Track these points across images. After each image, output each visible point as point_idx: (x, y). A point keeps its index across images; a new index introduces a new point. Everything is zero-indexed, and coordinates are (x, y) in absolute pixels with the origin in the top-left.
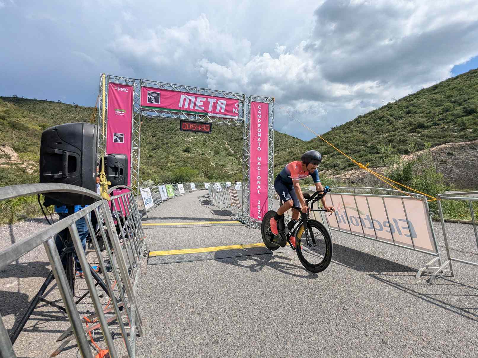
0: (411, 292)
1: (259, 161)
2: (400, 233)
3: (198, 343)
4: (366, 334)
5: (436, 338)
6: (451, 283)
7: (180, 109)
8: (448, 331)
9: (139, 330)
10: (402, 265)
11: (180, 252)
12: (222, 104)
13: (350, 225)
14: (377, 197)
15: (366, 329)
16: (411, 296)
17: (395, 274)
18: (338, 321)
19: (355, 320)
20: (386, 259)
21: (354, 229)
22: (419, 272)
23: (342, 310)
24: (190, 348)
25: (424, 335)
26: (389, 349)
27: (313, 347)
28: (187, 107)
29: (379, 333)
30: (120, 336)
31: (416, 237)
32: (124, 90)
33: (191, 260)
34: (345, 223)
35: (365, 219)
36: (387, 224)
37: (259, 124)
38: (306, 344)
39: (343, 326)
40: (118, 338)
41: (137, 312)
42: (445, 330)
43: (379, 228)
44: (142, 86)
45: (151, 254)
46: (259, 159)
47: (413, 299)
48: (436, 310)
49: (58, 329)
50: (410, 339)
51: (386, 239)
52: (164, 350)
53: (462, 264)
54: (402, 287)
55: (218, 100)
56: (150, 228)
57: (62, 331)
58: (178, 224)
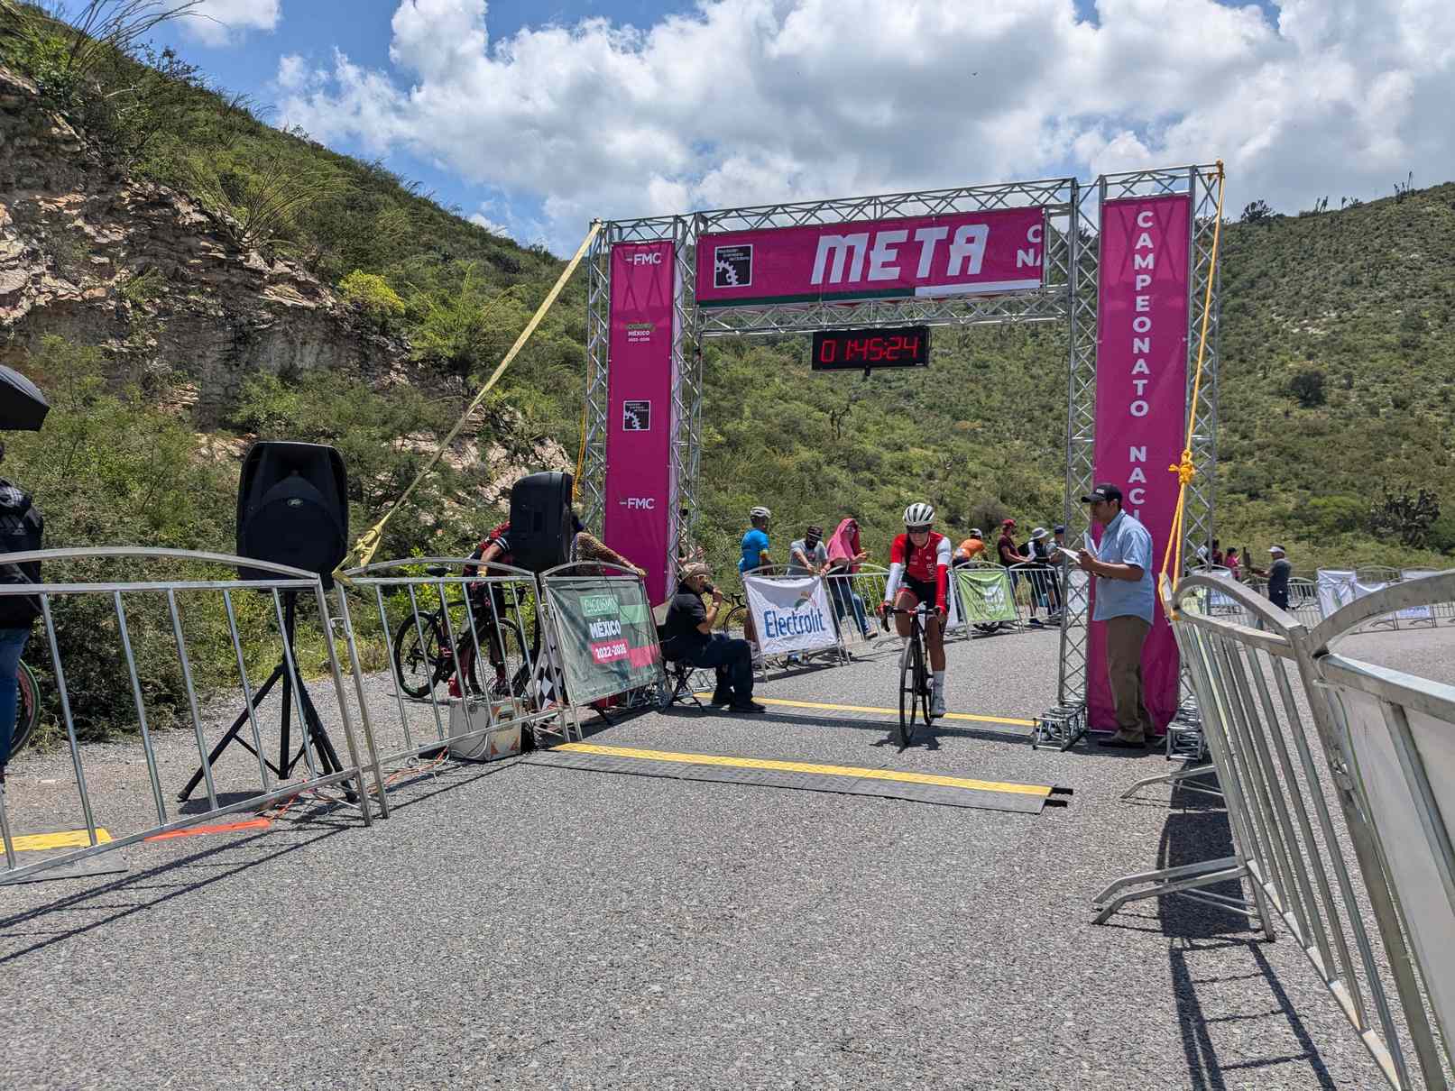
1: (1138, 463)
7: (815, 291)
12: (970, 240)
28: (838, 279)
32: (651, 259)
37: (1139, 299)
46: (1138, 454)
55: (956, 228)
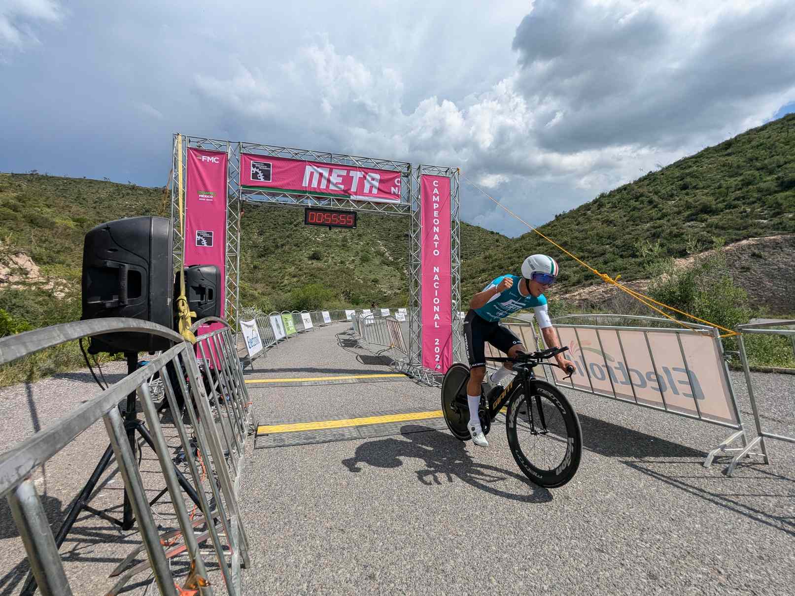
0: (695, 491)
1: (436, 273)
2: (676, 392)
3: (343, 579)
4: (623, 562)
5: (740, 569)
6: (765, 475)
7: (304, 189)
8: (761, 558)
9: (244, 557)
10: (680, 445)
11: (307, 426)
12: (373, 179)
13: (591, 379)
14: (635, 330)
15: (621, 554)
16: (696, 499)
17: (668, 460)
18: (575, 541)
19: (603, 538)
20: (653, 435)
21: (598, 384)
22: (709, 457)
23: (582, 523)
24: (329, 588)
25: (720, 564)
26: (661, 587)
27: (533, 584)
28: (316, 187)
29: (644, 561)
30: (214, 568)
31: (703, 398)
32: (213, 159)
33: (327, 440)
34: (582, 374)
35: (616, 368)
36: (654, 377)
37: (435, 212)
38: (521, 580)
39: (583, 549)
40: (210, 570)
41: (241, 528)
42: (756, 554)
43: (640, 383)
44: (241, 153)
45: (261, 430)
46: (436, 269)
47: (700, 503)
48: (740, 520)
49: (112, 557)
50: (696, 570)
51: (651, 402)
52: (285, 590)
53: (782, 443)
54: (681, 483)
55: (367, 174)
56: (256, 386)
57: (118, 559)
58: (303, 380)
